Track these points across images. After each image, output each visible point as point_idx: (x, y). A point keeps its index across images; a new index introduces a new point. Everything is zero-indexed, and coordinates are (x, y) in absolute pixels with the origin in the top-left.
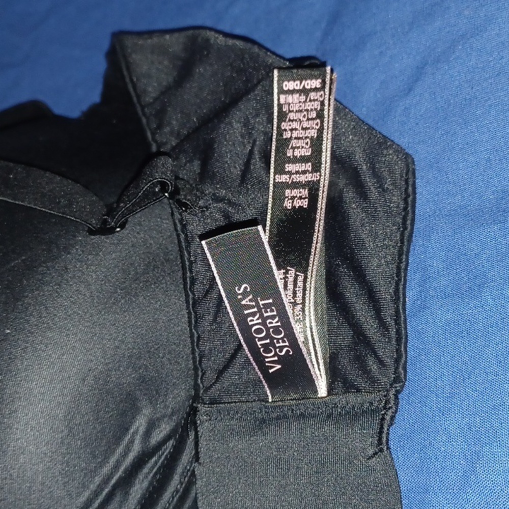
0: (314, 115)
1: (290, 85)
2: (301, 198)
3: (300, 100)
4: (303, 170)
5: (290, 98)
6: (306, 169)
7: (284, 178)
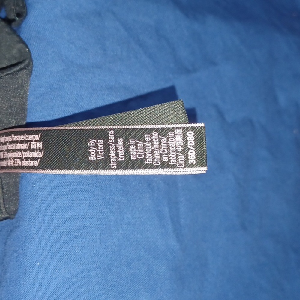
0: (165, 159)
1: (191, 137)
2: (97, 153)
3: (178, 147)
4: (119, 153)
5: (179, 138)
6: (120, 156)
7: (112, 138)
